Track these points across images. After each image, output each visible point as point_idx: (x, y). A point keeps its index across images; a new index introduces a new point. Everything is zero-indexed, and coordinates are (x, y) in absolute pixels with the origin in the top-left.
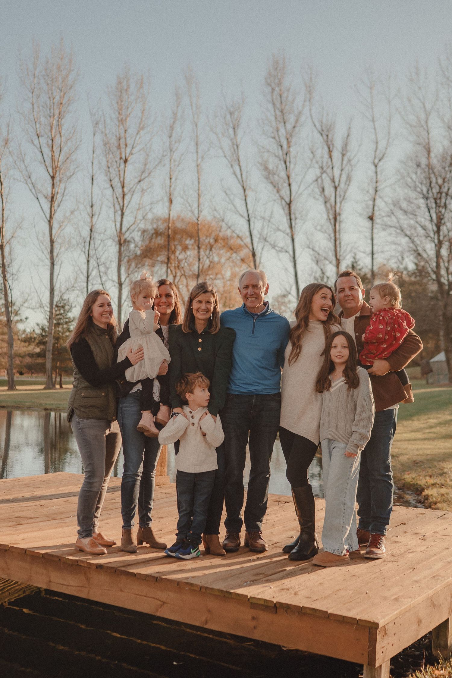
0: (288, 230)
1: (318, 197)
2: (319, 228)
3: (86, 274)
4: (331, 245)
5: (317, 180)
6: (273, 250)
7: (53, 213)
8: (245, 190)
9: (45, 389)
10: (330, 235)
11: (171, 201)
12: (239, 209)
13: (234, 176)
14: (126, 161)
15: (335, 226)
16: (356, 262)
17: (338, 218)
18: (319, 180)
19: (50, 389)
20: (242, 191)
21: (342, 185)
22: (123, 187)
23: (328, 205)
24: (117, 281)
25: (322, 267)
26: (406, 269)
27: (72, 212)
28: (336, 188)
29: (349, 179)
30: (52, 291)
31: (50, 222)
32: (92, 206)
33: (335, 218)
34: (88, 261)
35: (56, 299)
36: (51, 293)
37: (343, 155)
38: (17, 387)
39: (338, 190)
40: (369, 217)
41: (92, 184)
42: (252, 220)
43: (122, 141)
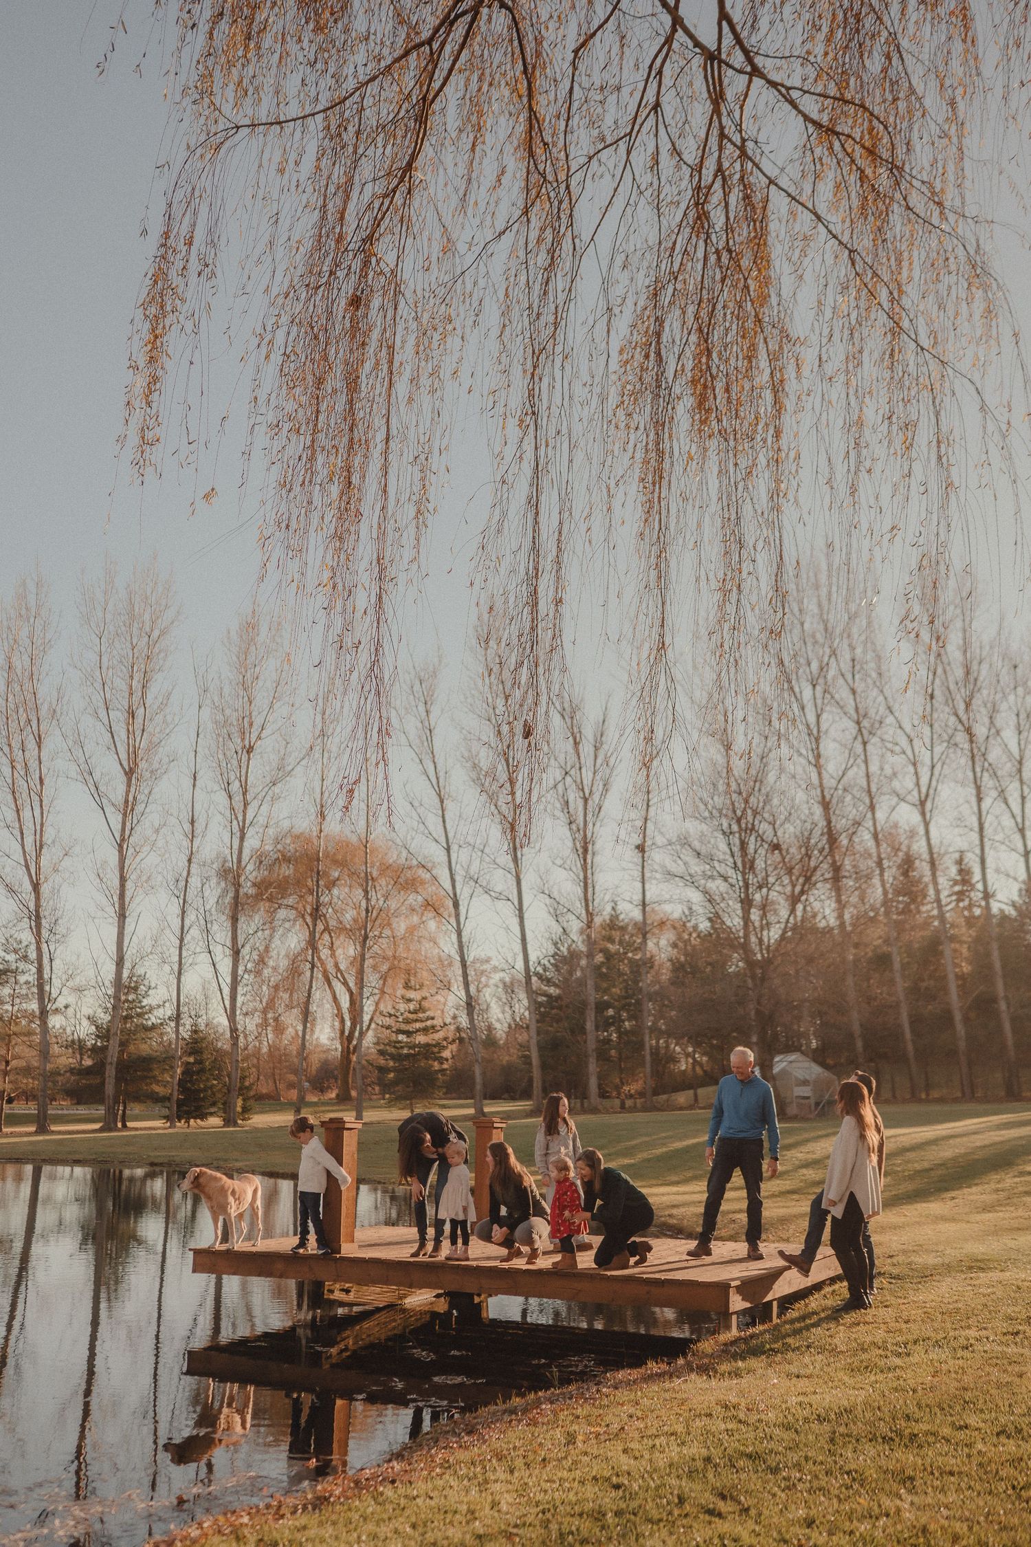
0: (512, 865)
1: (558, 813)
2: (559, 862)
3: (178, 933)
4: (579, 891)
5: (555, 786)
6: (487, 897)
7: (127, 833)
8: (442, 802)
9: (101, 1130)
10: (578, 877)
11: (322, 815)
12: (431, 828)
13: (424, 777)
14: (250, 750)
15: (585, 860)
16: (617, 916)
17: (590, 847)
18: (560, 787)
19: (110, 1130)
20: (437, 800)
21: (596, 797)
22: (244, 794)
23: (574, 827)
24: (229, 943)
25: (565, 925)
26: (695, 927)
27: (157, 831)
28: (586, 800)
29: (606, 786)
30: (120, 963)
31: (120, 846)
32: (192, 822)
33: (585, 848)
34: (183, 912)
35: (126, 974)
36: (117, 964)
37: (596, 749)
38: (53, 1128)
39: (590, 802)
40: (638, 847)
41: (194, 786)
42: (454, 848)
43: (246, 720)
